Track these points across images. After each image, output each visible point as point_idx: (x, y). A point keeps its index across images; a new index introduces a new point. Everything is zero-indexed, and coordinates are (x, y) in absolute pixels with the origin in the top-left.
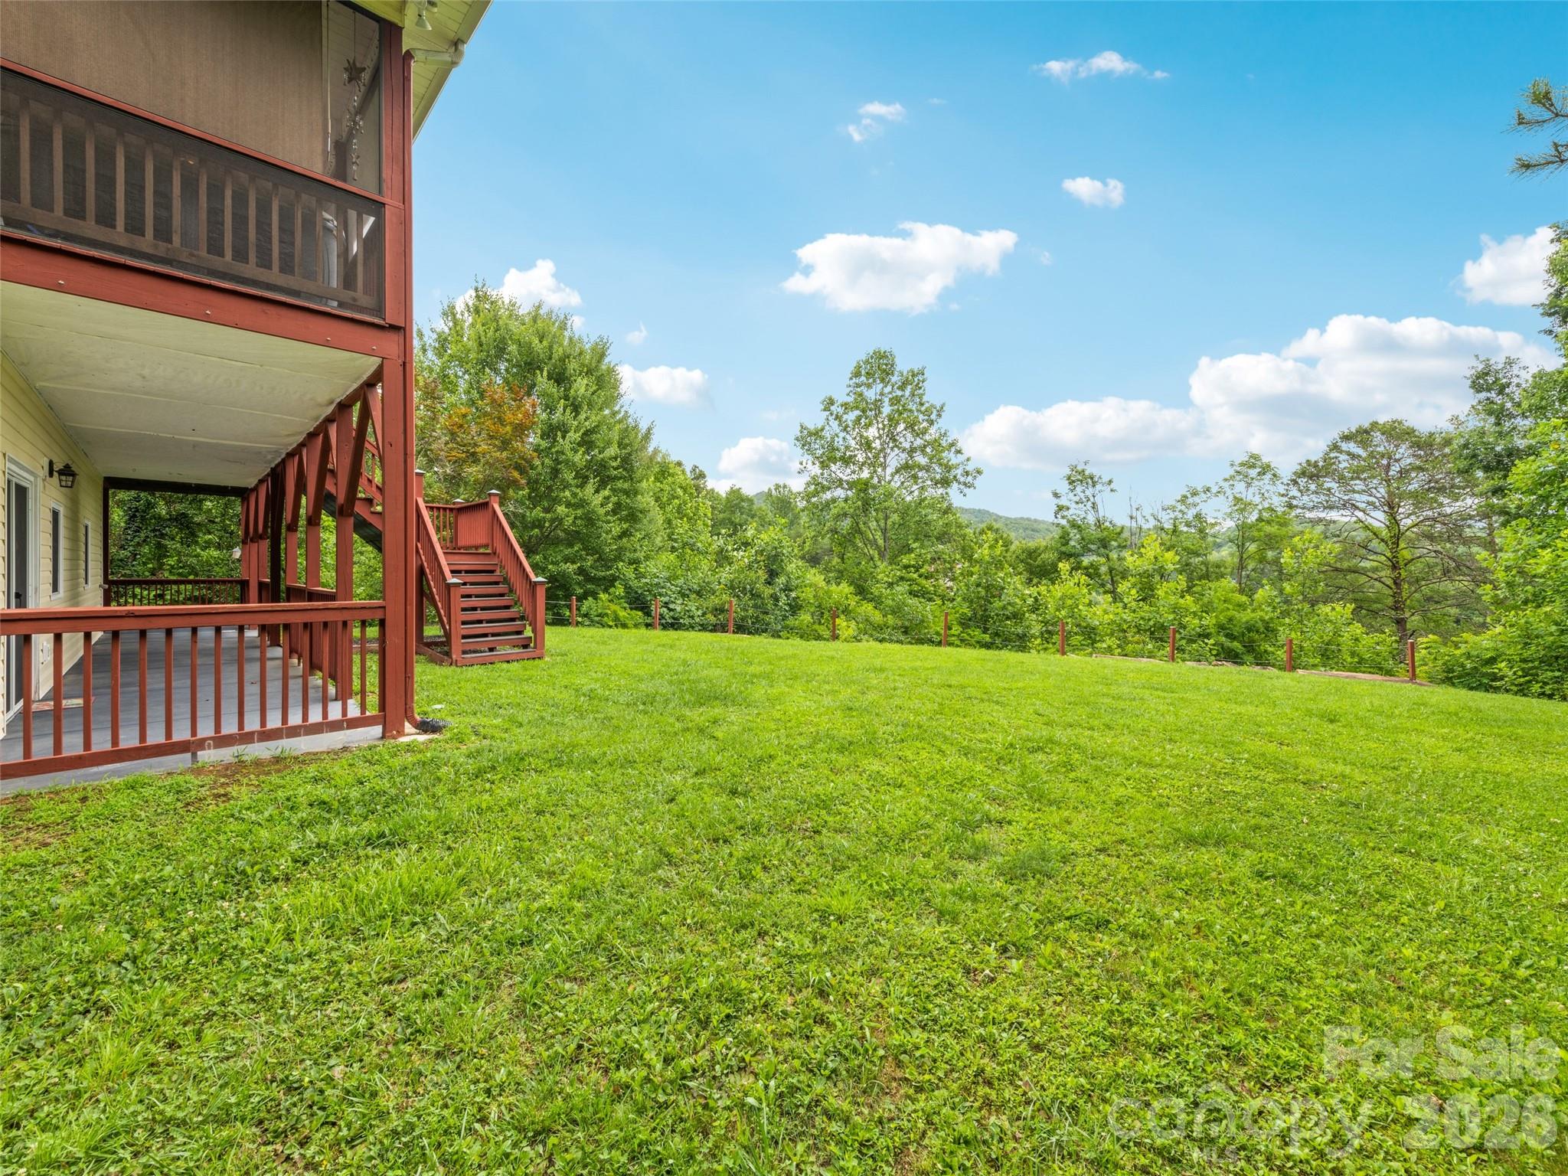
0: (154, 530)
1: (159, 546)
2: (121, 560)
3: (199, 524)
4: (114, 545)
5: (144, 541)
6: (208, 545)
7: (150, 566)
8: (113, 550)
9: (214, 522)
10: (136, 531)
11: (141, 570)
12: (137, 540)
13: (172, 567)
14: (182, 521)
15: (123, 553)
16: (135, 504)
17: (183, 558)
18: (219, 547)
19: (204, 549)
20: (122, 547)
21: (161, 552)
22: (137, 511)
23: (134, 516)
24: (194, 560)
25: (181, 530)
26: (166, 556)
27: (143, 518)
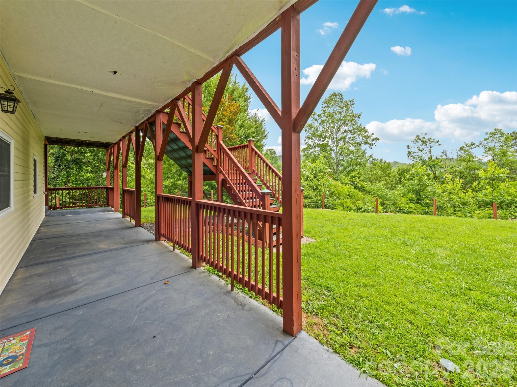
0: (66, 166)
1: (68, 172)
2: (53, 178)
3: (84, 163)
4: (50, 172)
5: (62, 170)
6: (87, 172)
7: (64, 180)
8: (49, 174)
9: (90, 162)
10: (58, 166)
11: (60, 183)
12: (59, 170)
13: (73, 181)
14: (77, 162)
15: (53, 176)
16: (58, 154)
17: (78, 177)
18: (92, 172)
19: (85, 173)
20: (53, 173)
21: (69, 175)
22: (59, 157)
23: (58, 160)
24: (82, 178)
25: (76, 165)
26: (70, 176)
27: (61, 160)
